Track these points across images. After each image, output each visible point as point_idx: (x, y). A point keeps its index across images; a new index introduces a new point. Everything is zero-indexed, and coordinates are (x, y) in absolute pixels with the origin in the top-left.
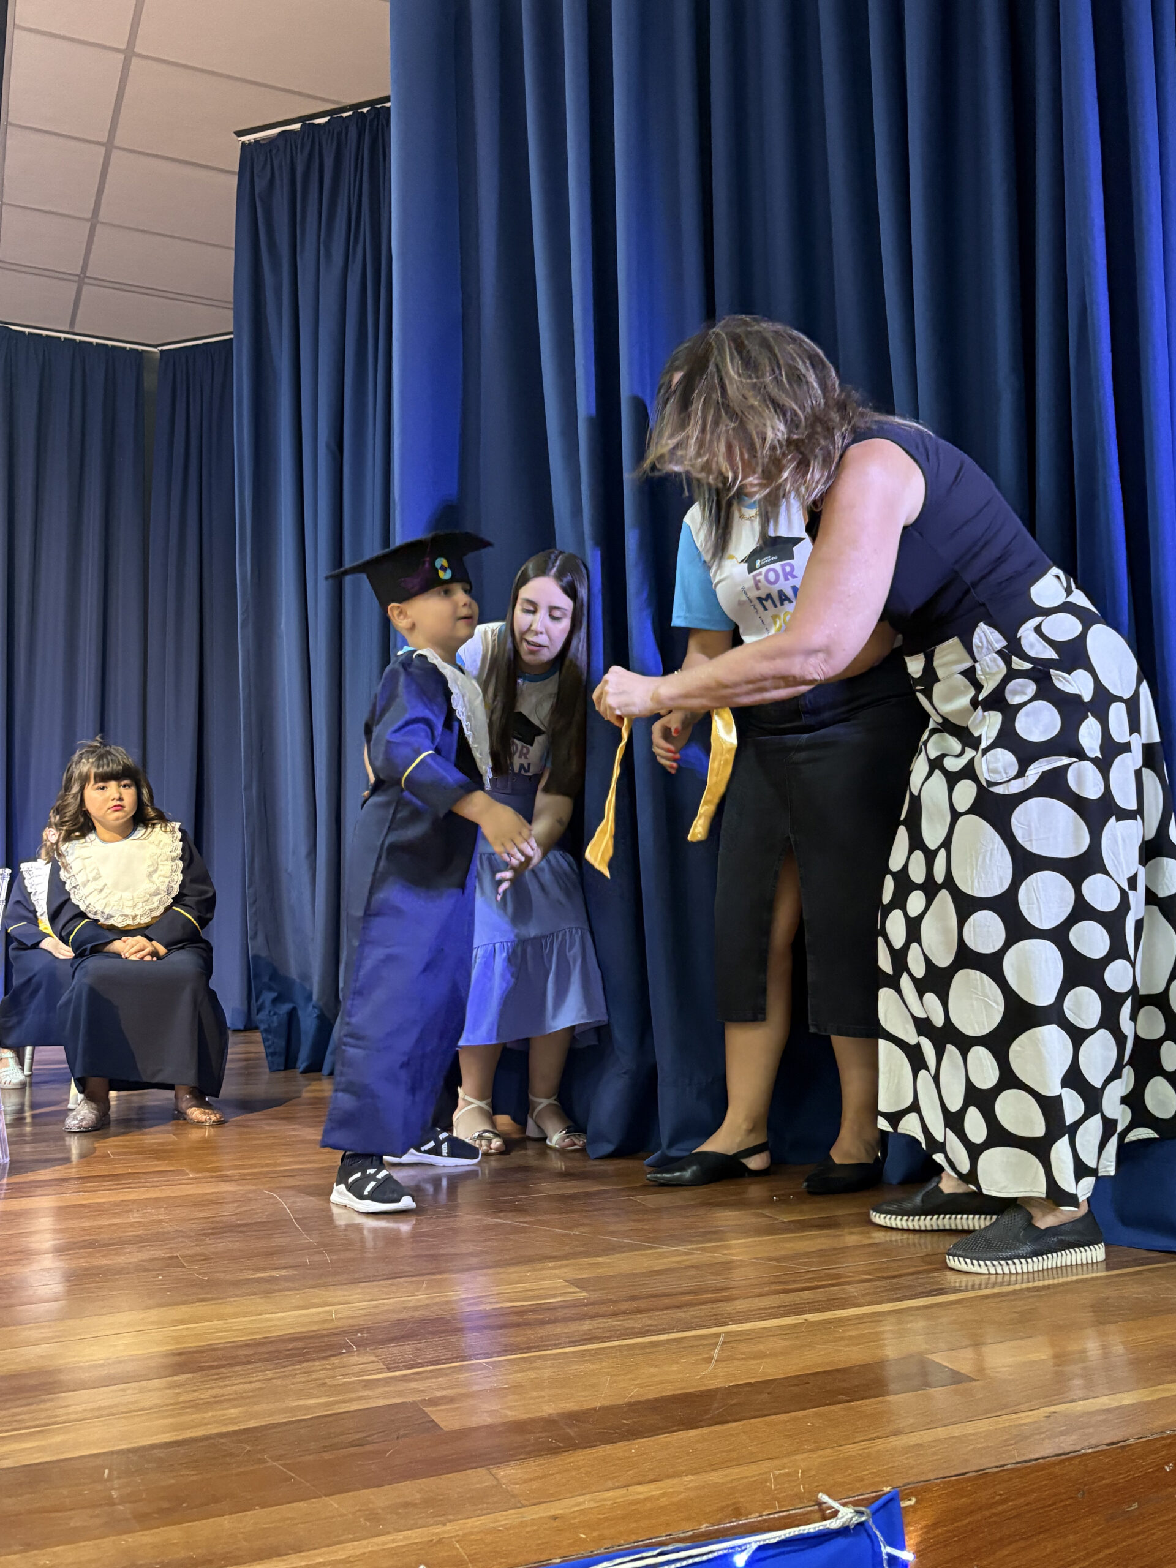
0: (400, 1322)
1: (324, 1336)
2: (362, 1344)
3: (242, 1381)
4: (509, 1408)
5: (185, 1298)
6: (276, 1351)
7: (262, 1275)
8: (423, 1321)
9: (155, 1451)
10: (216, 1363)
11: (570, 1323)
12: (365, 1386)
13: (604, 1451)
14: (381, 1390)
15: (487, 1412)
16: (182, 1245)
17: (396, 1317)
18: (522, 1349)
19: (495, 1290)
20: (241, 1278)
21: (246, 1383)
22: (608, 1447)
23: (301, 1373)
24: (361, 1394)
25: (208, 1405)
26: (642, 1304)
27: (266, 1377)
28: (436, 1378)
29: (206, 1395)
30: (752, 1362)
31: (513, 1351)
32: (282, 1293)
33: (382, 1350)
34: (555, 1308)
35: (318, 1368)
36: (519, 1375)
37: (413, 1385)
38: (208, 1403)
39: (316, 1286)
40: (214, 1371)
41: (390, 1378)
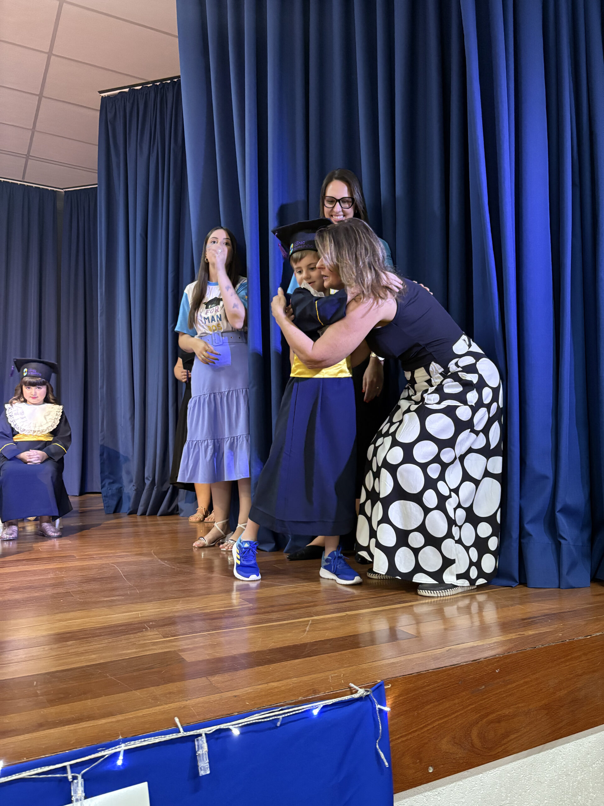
0: (170, 618)
1: (134, 624)
2: (152, 627)
3: (97, 643)
4: (217, 652)
5: (73, 609)
7: (108, 599)
8: (179, 617)
9: (57, 674)
10: (86, 636)
12: (153, 645)
13: (258, 669)
14: (160, 646)
15: (207, 654)
16: (72, 587)
17: (167, 616)
18: (223, 628)
19: (212, 604)
20: (98, 600)
21: (99, 644)
22: (260, 667)
23: (124, 640)
24: (151, 648)
25: (82, 654)
26: (275, 609)
27: (109, 641)
28: (185, 640)
29: (81, 649)
30: (322, 632)
31: (219, 629)
32: (116, 607)
33: (161, 629)
34: (238, 611)
35: (132, 637)
36: (221, 639)
37: (174, 644)
38: (82, 653)
39: (132, 603)
40: (85, 640)
41: (165, 641)
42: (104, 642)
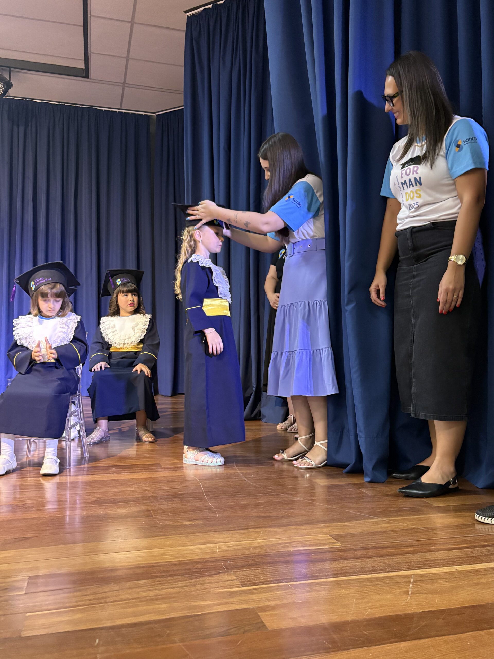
0: (248, 557)
1: (211, 561)
2: (230, 568)
3: (169, 586)
4: (303, 617)
5: (151, 534)
6: (188, 569)
7: (186, 523)
8: (260, 556)
9: (122, 629)
10: (159, 574)
11: (332, 562)
12: (230, 595)
13: (354, 652)
14: (238, 598)
16: (153, 504)
17: (247, 552)
18: (309, 577)
19: (296, 539)
20: (176, 524)
21: (172, 588)
22: (357, 650)
23: (198, 584)
24: (227, 600)
26: (370, 552)
27: (182, 585)
28: (265, 593)
29: (152, 594)
30: (430, 596)
31: (304, 578)
32: (194, 535)
34: (325, 552)
35: (207, 582)
36: (307, 594)
37: (253, 597)
38: (152, 599)
39: (210, 531)
40: (158, 579)
41: (242, 591)
42: (177, 586)
